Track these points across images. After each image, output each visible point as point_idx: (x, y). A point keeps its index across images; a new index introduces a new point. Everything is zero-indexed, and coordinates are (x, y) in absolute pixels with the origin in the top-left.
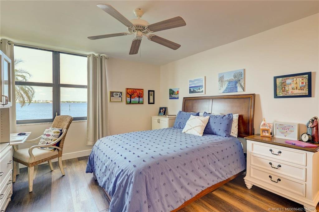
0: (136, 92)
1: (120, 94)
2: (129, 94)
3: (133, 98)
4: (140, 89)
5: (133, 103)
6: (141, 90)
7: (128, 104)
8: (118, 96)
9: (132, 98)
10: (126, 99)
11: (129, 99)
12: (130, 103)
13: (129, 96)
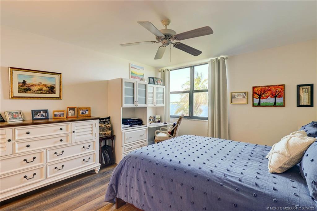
0: (269, 90)
1: (244, 95)
2: (256, 94)
3: (264, 99)
4: (276, 85)
5: (265, 105)
6: (280, 87)
7: (256, 106)
8: (242, 97)
9: (262, 99)
10: (253, 99)
11: (256, 101)
12: (259, 104)
13: (257, 96)
